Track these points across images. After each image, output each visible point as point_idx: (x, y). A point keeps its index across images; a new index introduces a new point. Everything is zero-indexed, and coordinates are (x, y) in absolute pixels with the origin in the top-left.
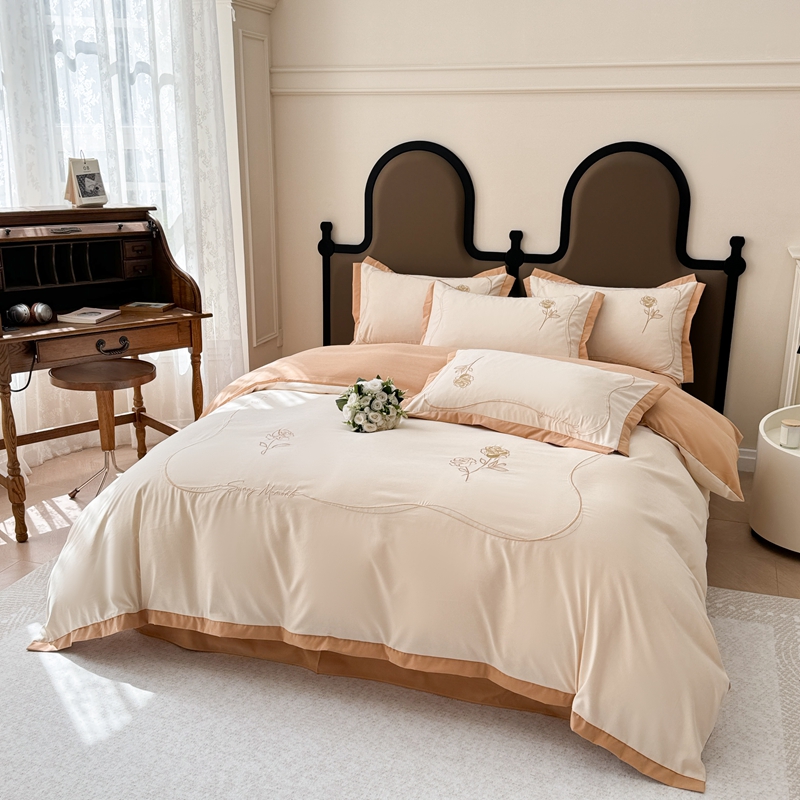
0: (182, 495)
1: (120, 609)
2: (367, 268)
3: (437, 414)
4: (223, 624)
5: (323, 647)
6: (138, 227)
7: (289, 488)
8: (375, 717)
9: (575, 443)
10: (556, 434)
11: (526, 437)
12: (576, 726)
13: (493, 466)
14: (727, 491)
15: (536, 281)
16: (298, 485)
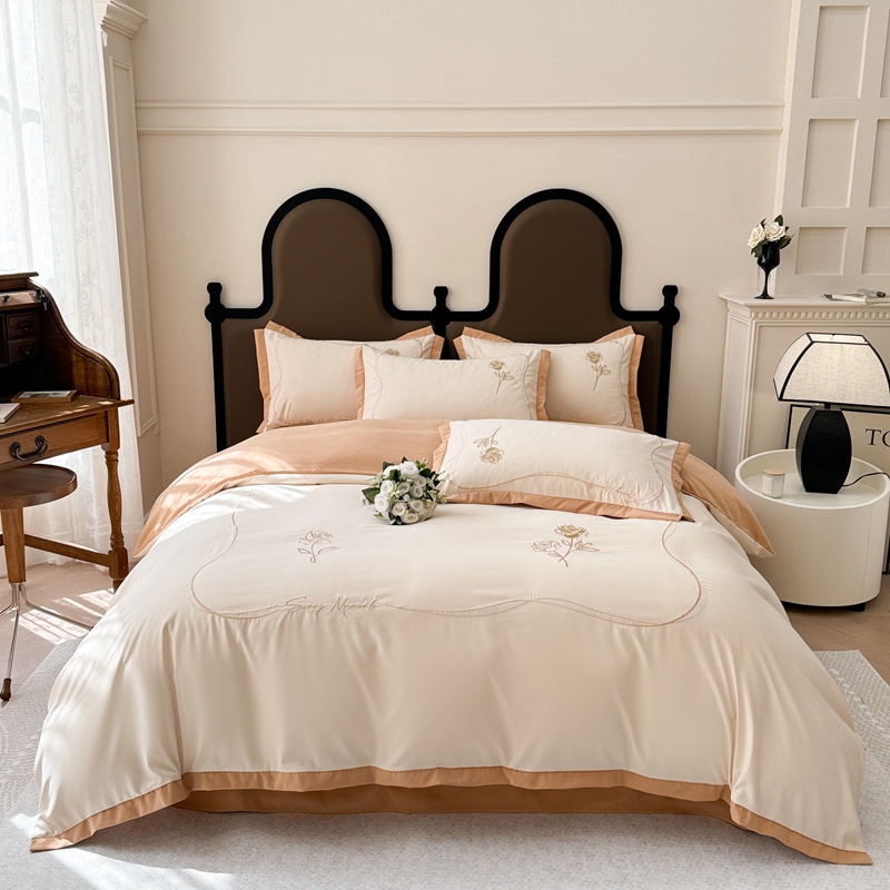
0: (227, 623)
1: (163, 777)
2: (272, 334)
3: (468, 496)
4: (303, 776)
5: (434, 782)
6: (25, 297)
7: (366, 599)
8: (504, 853)
9: (633, 512)
10: (609, 505)
12: (742, 819)
13: (581, 547)
14: (757, 548)
15: (468, 341)
16: (376, 594)
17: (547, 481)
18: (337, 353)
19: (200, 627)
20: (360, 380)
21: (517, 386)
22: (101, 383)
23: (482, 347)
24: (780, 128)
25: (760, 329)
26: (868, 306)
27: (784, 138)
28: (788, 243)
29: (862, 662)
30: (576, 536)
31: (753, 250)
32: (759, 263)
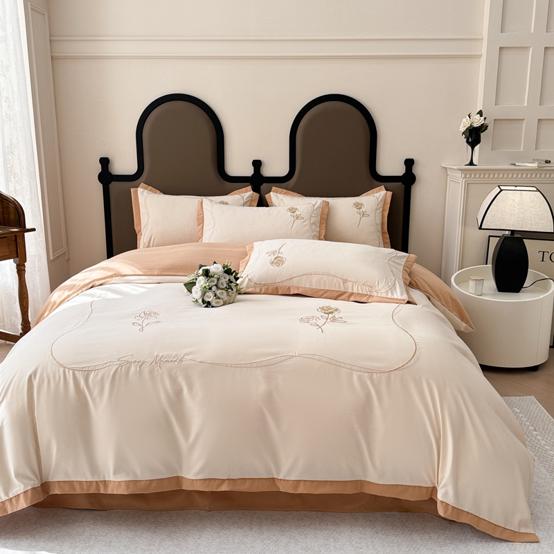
0: (74, 375)
1: (26, 485)
2: (143, 192)
3: (261, 289)
4: (128, 483)
5: (224, 488)
7: (176, 355)
8: (274, 538)
9: (374, 299)
10: (358, 294)
11: (336, 299)
13: (334, 320)
14: (463, 326)
15: (275, 196)
16: (184, 353)
17: (315, 278)
18: (187, 203)
19: (54, 377)
20: (201, 220)
21: (305, 223)
22: (12, 217)
23: (284, 200)
24: (480, 54)
25: (468, 185)
26: (539, 169)
27: (483, 59)
28: (486, 129)
29: (536, 403)
30: (332, 313)
31: (463, 133)
32: (467, 142)
